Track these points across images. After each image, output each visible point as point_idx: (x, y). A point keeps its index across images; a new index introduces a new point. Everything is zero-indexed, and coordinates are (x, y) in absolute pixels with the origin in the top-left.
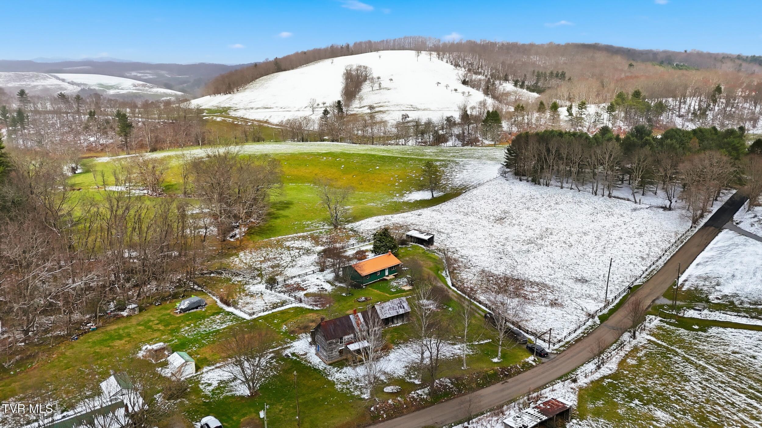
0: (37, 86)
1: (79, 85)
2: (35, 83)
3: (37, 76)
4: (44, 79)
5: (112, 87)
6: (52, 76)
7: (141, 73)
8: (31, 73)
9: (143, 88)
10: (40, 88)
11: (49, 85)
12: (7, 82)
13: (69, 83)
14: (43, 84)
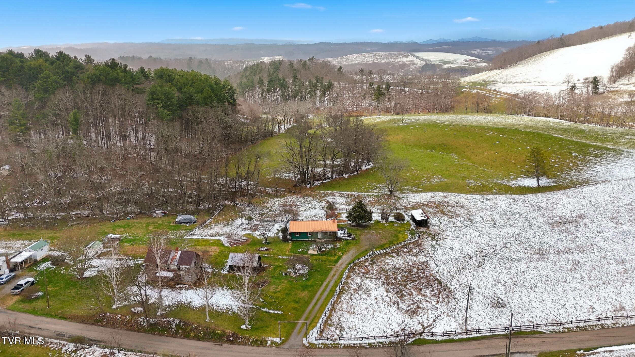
0: (399, 62)
1: (425, 61)
2: (399, 60)
3: (402, 55)
4: (406, 57)
5: (449, 62)
6: (411, 54)
7: (483, 50)
8: (398, 53)
9: (472, 63)
10: (400, 63)
11: (407, 61)
12: (382, 59)
13: (420, 59)
14: (403, 60)
